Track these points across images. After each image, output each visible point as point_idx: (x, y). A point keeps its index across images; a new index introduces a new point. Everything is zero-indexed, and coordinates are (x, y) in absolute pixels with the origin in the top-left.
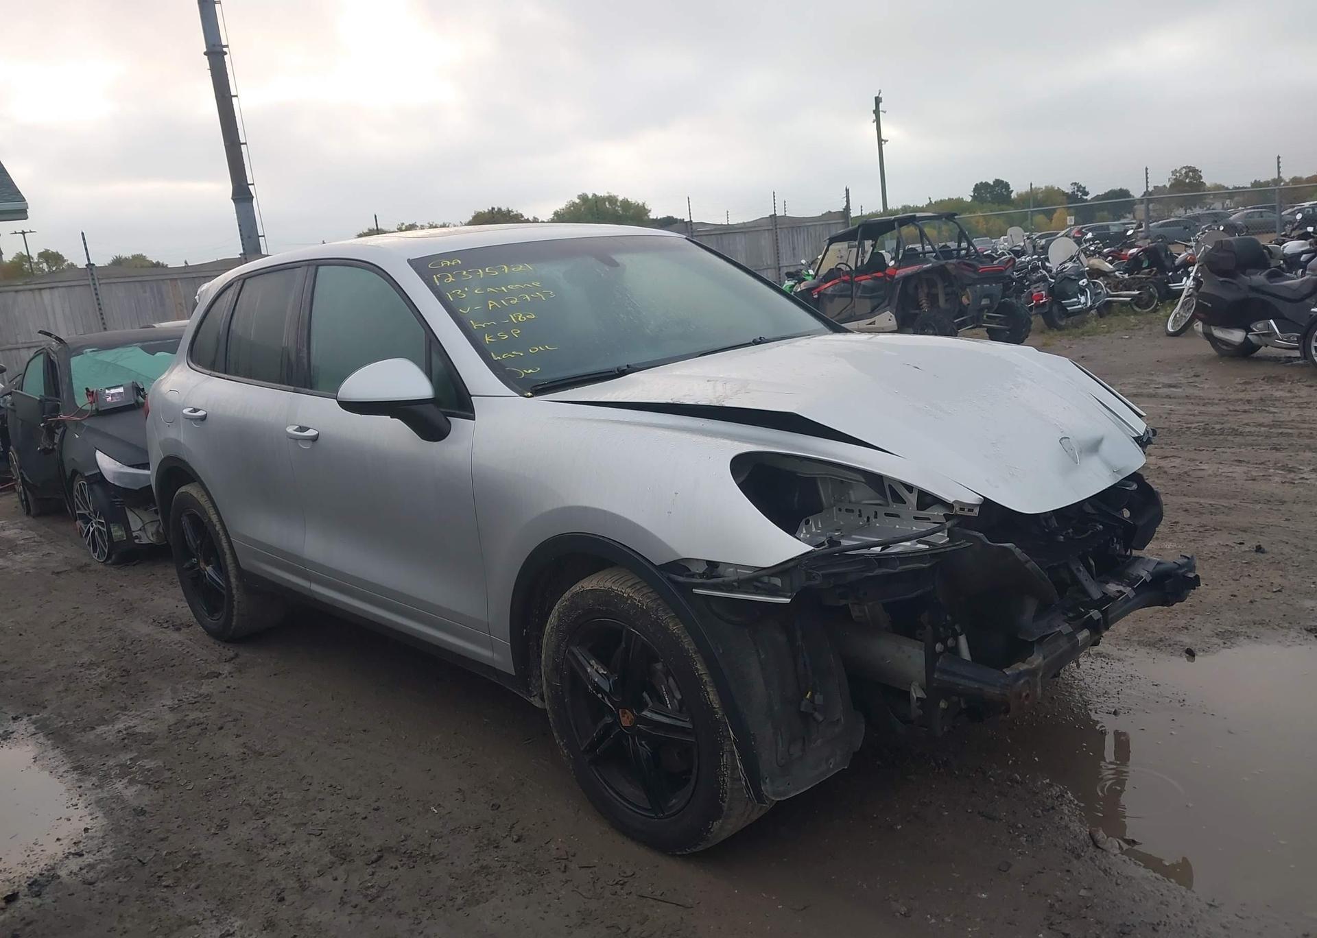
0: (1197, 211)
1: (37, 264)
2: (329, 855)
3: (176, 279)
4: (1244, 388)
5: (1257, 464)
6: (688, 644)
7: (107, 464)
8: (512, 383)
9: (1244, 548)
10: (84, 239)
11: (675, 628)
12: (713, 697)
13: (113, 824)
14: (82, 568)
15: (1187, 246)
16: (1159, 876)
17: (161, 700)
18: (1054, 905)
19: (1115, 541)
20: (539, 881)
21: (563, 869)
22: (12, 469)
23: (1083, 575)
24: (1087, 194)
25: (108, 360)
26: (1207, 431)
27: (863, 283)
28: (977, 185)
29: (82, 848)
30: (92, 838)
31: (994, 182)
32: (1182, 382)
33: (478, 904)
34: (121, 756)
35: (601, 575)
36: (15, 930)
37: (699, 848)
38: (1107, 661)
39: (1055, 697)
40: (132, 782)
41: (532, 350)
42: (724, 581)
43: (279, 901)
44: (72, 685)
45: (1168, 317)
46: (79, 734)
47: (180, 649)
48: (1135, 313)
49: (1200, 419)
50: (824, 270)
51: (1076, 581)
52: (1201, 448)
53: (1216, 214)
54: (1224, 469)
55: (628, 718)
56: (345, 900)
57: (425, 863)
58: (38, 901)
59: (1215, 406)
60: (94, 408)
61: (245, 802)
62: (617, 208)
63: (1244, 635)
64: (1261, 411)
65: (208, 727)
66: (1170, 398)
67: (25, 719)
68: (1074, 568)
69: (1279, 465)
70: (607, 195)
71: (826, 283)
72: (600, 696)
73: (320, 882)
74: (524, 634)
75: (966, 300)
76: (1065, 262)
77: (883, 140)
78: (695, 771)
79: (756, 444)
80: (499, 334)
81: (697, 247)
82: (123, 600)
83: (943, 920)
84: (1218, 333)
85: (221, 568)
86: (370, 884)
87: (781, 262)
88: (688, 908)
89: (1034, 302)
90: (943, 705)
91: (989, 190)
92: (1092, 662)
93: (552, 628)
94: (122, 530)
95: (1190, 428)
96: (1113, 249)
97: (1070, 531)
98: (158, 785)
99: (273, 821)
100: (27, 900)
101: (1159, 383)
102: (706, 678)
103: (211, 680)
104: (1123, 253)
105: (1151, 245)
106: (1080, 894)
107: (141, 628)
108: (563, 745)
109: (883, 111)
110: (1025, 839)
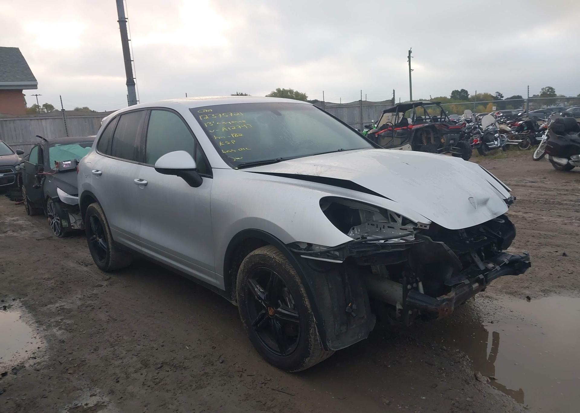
0: (552, 107)
1: (42, 109)
2: (140, 364)
3: (99, 117)
4: (565, 185)
5: (567, 217)
6: (298, 279)
7: (61, 194)
8: (230, 163)
9: (558, 254)
10: (61, 98)
11: (293, 272)
12: (307, 303)
13: (50, 346)
14: (49, 238)
15: (544, 121)
16: (504, 394)
17: (76, 295)
18: (455, 404)
19: (494, 245)
20: (229, 380)
21: (240, 376)
22: (23, 195)
23: (477, 259)
24: (502, 97)
25: (65, 149)
26: (547, 202)
27: (397, 131)
28: (453, 91)
29: (36, 355)
30: (40, 351)
31: (461, 90)
32: (538, 180)
33: (202, 389)
34: (57, 318)
35: (262, 248)
36: (5, 388)
37: (300, 370)
38: (491, 300)
39: (465, 314)
40: (60, 329)
41: (240, 149)
42: (314, 252)
43: (117, 382)
44: (40, 287)
45: (534, 152)
46: (40, 308)
47: (86, 274)
48: (520, 150)
49: (544, 197)
50: (381, 125)
51: (474, 262)
52: (543, 210)
53: (560, 108)
54: (552, 219)
55: (272, 311)
56: (145, 383)
57: (181, 370)
58: (15, 376)
59: (552, 192)
60: (58, 170)
61: (107, 340)
62: (293, 95)
63: (554, 292)
64: (572, 195)
65: (95, 308)
66: (532, 187)
67: (18, 300)
68: (473, 255)
69: (577, 218)
70: (289, 89)
71: (382, 130)
72: (260, 301)
73: (135, 375)
74: (230, 273)
75: (443, 141)
76: (489, 126)
77: (411, 70)
78: (299, 336)
79: (332, 193)
80: (226, 142)
81: (318, 109)
82: (65, 252)
83: (404, 407)
84: (556, 160)
85: (105, 240)
86: (156, 377)
87: (363, 121)
88: (293, 395)
89: (474, 143)
90: (410, 312)
91: (458, 94)
92: (484, 300)
93: (241, 270)
94: (66, 223)
95: (539, 200)
96: (511, 121)
97: (472, 239)
98: (71, 331)
99: (118, 348)
100: (11, 376)
101: (527, 181)
102: (305, 295)
103: (98, 288)
104: (516, 123)
105: (529, 120)
106: (467, 400)
107: (71, 264)
108: (244, 322)
109: (412, 57)
110: (445, 375)
